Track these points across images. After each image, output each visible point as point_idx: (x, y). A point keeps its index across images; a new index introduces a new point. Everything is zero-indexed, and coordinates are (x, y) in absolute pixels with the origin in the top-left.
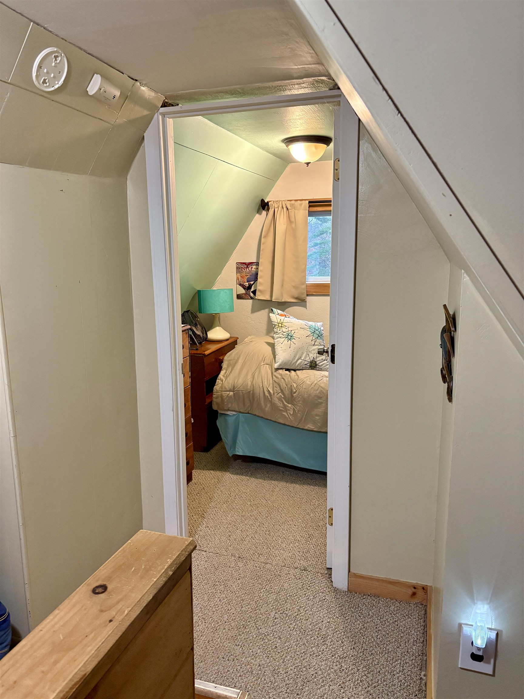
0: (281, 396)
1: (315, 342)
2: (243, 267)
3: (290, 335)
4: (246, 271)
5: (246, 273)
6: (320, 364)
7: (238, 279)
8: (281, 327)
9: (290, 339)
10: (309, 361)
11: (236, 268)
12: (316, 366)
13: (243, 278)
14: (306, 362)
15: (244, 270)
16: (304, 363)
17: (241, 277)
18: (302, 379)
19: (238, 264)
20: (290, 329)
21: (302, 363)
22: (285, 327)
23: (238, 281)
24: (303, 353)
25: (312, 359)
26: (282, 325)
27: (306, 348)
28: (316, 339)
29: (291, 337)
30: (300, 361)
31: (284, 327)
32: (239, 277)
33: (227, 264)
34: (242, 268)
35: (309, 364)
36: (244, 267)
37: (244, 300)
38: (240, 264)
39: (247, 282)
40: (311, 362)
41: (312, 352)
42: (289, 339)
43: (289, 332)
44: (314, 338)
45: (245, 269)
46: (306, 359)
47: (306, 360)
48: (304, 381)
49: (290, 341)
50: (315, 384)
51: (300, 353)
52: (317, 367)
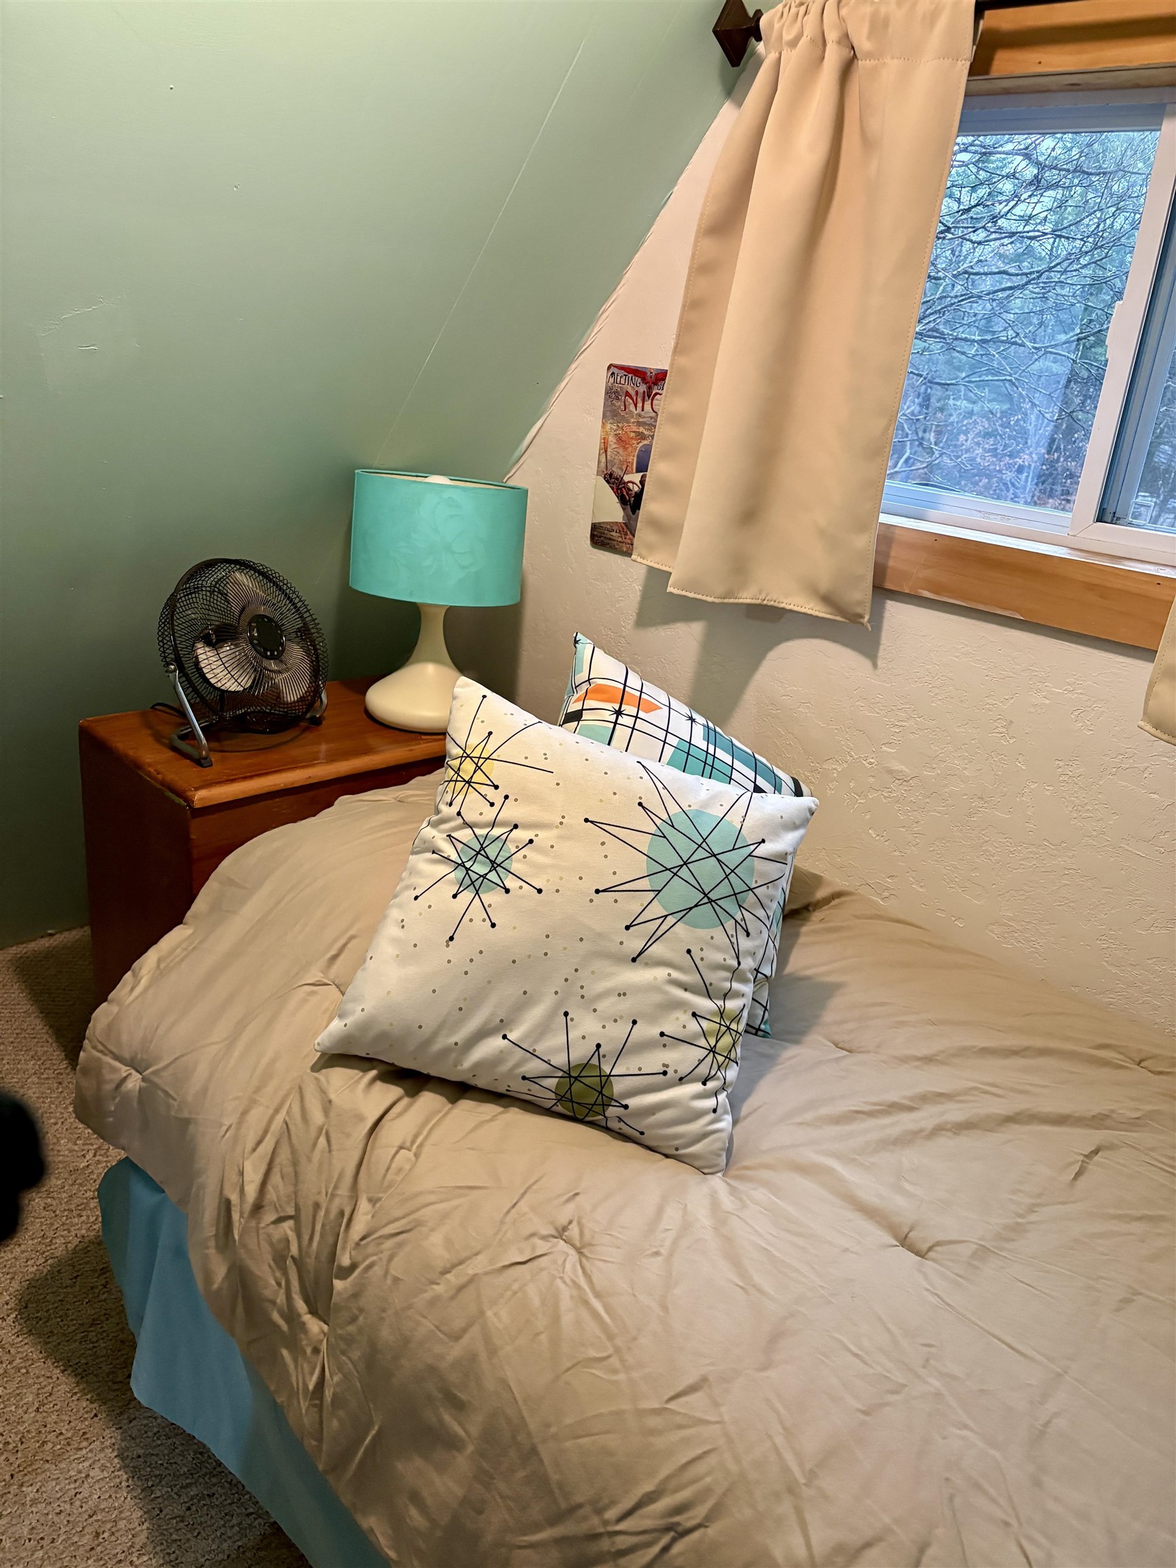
0: (288, 1241)
1: (654, 939)
2: (633, 393)
3: (492, 851)
4: (640, 415)
5: (639, 424)
6: (633, 1102)
7: (606, 451)
8: (469, 782)
9: (475, 885)
10: (560, 1060)
11: (607, 393)
12: (605, 1106)
13: (625, 449)
14: (533, 1067)
15: (632, 407)
16: (518, 1065)
17: (620, 439)
18: (421, 1193)
19: (616, 371)
20: (510, 812)
21: (510, 1064)
22: (489, 792)
23: (603, 460)
24: (526, 1000)
25: (580, 1053)
26: (480, 777)
27: (568, 971)
28: (671, 920)
29: (494, 865)
30: (495, 1044)
31: (483, 790)
32: (612, 439)
33: (573, 366)
34: (627, 394)
35: (551, 1083)
36: (637, 393)
37: (617, 557)
38: (623, 372)
39: (638, 471)
40: (572, 1074)
41: (602, 1006)
42: (467, 882)
43: (496, 832)
44: (657, 910)
45: (639, 400)
46: (536, 1041)
47: (540, 1049)
48: (419, 1223)
49: (467, 895)
50: (464, 1279)
51: (508, 992)
52: (612, 1111)
